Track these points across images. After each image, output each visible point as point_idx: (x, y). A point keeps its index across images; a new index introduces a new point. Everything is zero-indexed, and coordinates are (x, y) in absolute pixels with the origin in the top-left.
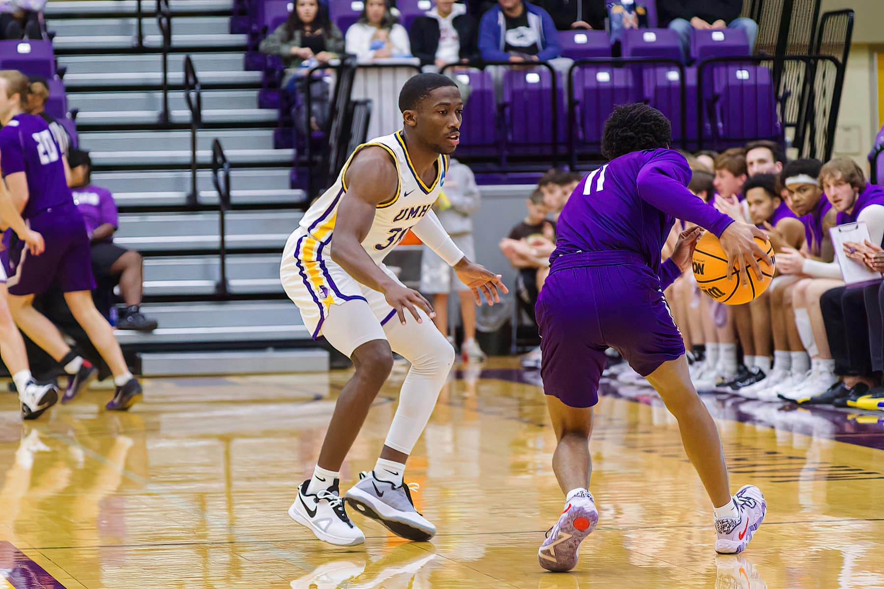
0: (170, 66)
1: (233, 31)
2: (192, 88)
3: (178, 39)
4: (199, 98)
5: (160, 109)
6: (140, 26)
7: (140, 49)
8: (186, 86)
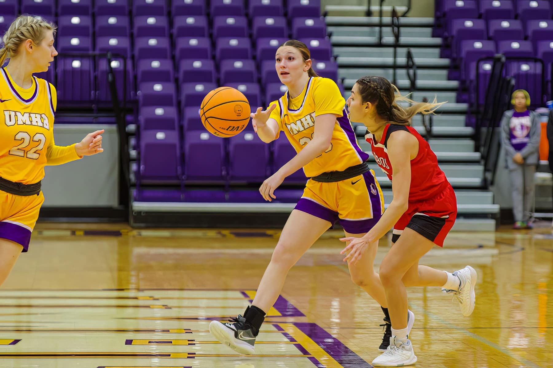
0: (398, 55)
1: (434, 36)
2: (411, 67)
3: (403, 40)
4: (415, 74)
6: (381, 32)
7: (380, 45)
8: (407, 67)
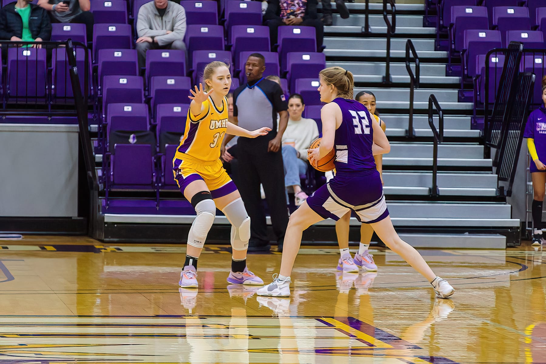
0: (392, 46)
1: (426, 25)
2: (413, 60)
4: (418, 68)
5: (384, 74)
6: (367, 19)
7: (366, 34)
8: (406, 59)
